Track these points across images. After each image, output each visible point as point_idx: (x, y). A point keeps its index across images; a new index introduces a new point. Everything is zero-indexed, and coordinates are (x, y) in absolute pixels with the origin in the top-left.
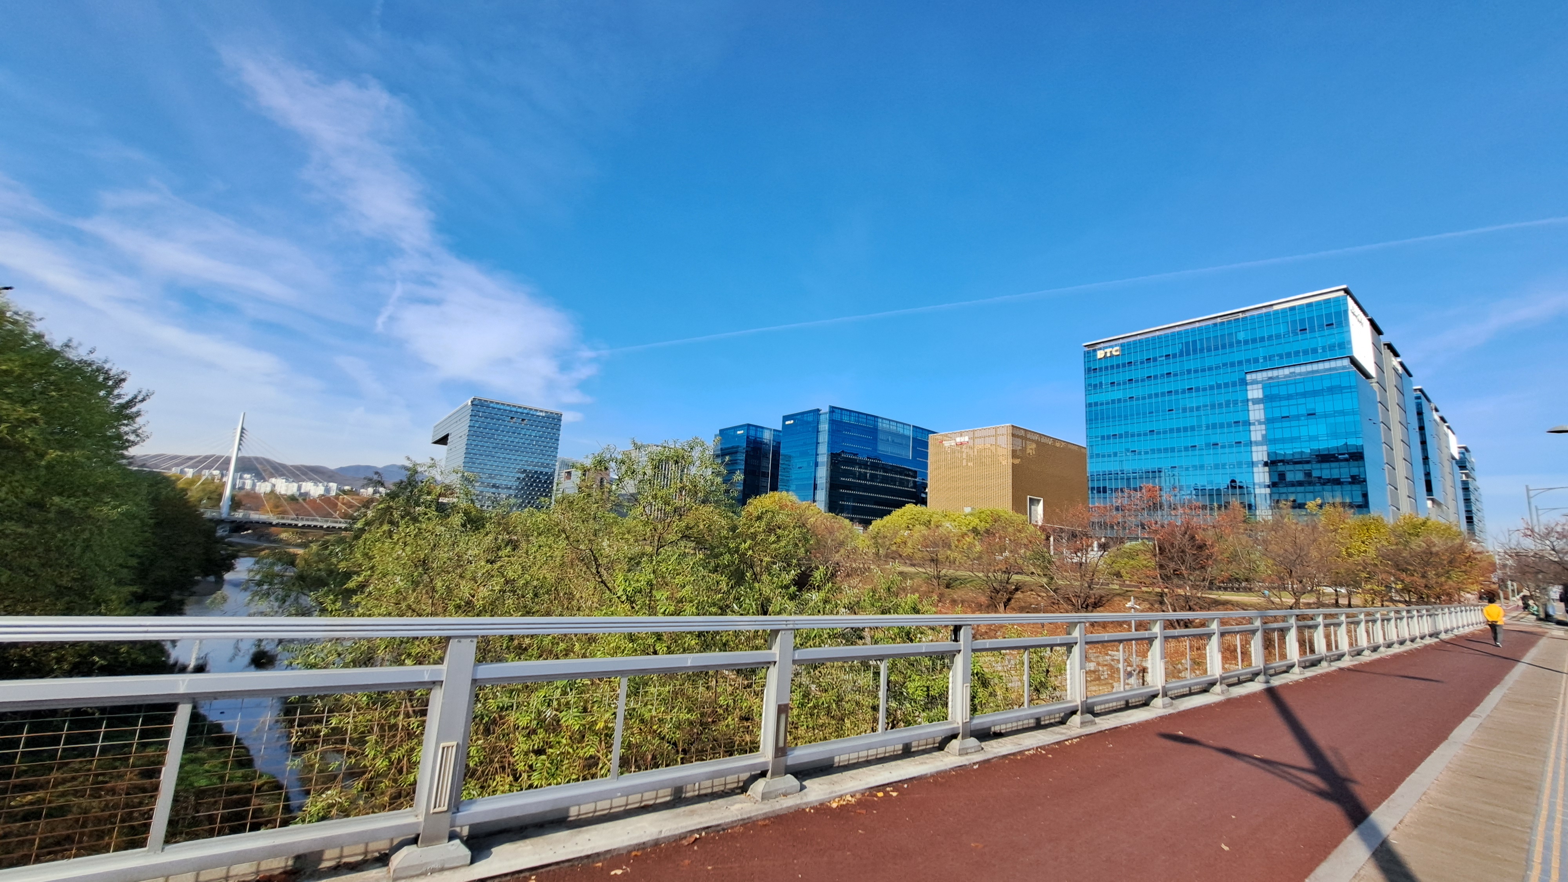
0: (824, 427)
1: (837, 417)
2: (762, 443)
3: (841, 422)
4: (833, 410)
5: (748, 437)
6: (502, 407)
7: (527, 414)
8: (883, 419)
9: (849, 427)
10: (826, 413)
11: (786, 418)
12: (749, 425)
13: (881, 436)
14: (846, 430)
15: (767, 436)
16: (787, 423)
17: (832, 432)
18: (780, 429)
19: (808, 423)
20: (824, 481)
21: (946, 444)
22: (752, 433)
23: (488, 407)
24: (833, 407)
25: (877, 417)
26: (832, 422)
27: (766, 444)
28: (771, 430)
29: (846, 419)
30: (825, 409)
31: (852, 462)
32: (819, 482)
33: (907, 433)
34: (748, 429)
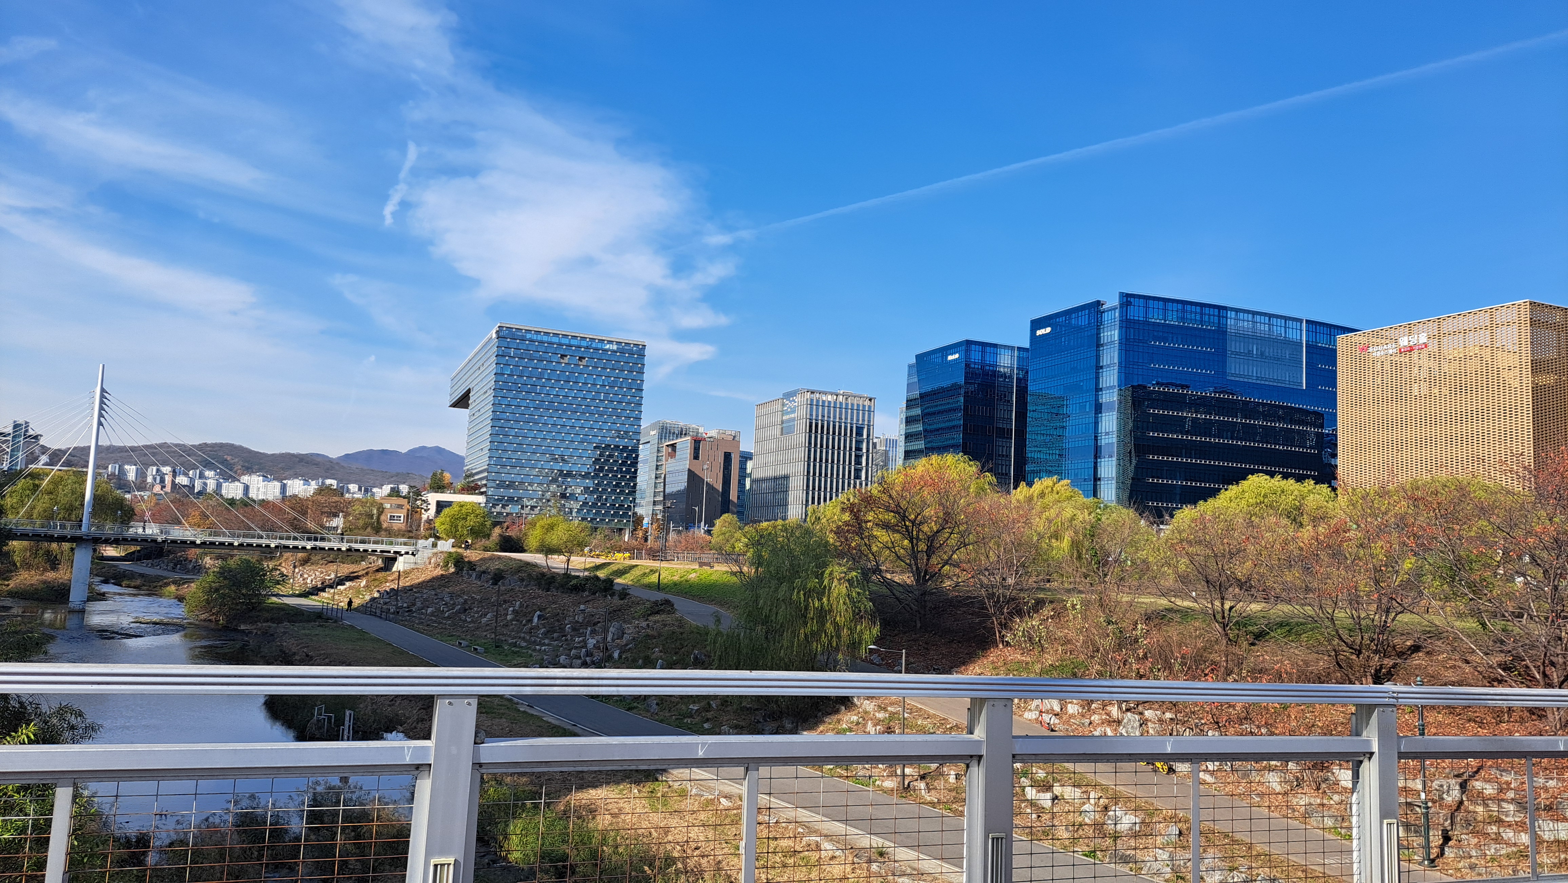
0: (1112, 334)
1: (1137, 313)
2: (995, 374)
3: (1146, 323)
4: (1127, 299)
5: (967, 366)
6: (545, 338)
7: (587, 348)
8: (1237, 311)
9: (1165, 331)
10: (1113, 309)
11: (1036, 324)
12: (969, 343)
13: (1232, 346)
14: (1156, 339)
15: (1006, 362)
16: (1039, 332)
17: (1127, 345)
18: (1027, 345)
19: (1079, 329)
20: (1115, 440)
21: (1377, 352)
22: (976, 356)
23: (523, 339)
24: (1128, 295)
25: (1225, 308)
26: (1126, 324)
27: (1004, 376)
28: (1012, 348)
29: (1156, 318)
30: (1112, 301)
31: (1178, 402)
32: (1104, 441)
33: (1292, 335)
34: (967, 351)
